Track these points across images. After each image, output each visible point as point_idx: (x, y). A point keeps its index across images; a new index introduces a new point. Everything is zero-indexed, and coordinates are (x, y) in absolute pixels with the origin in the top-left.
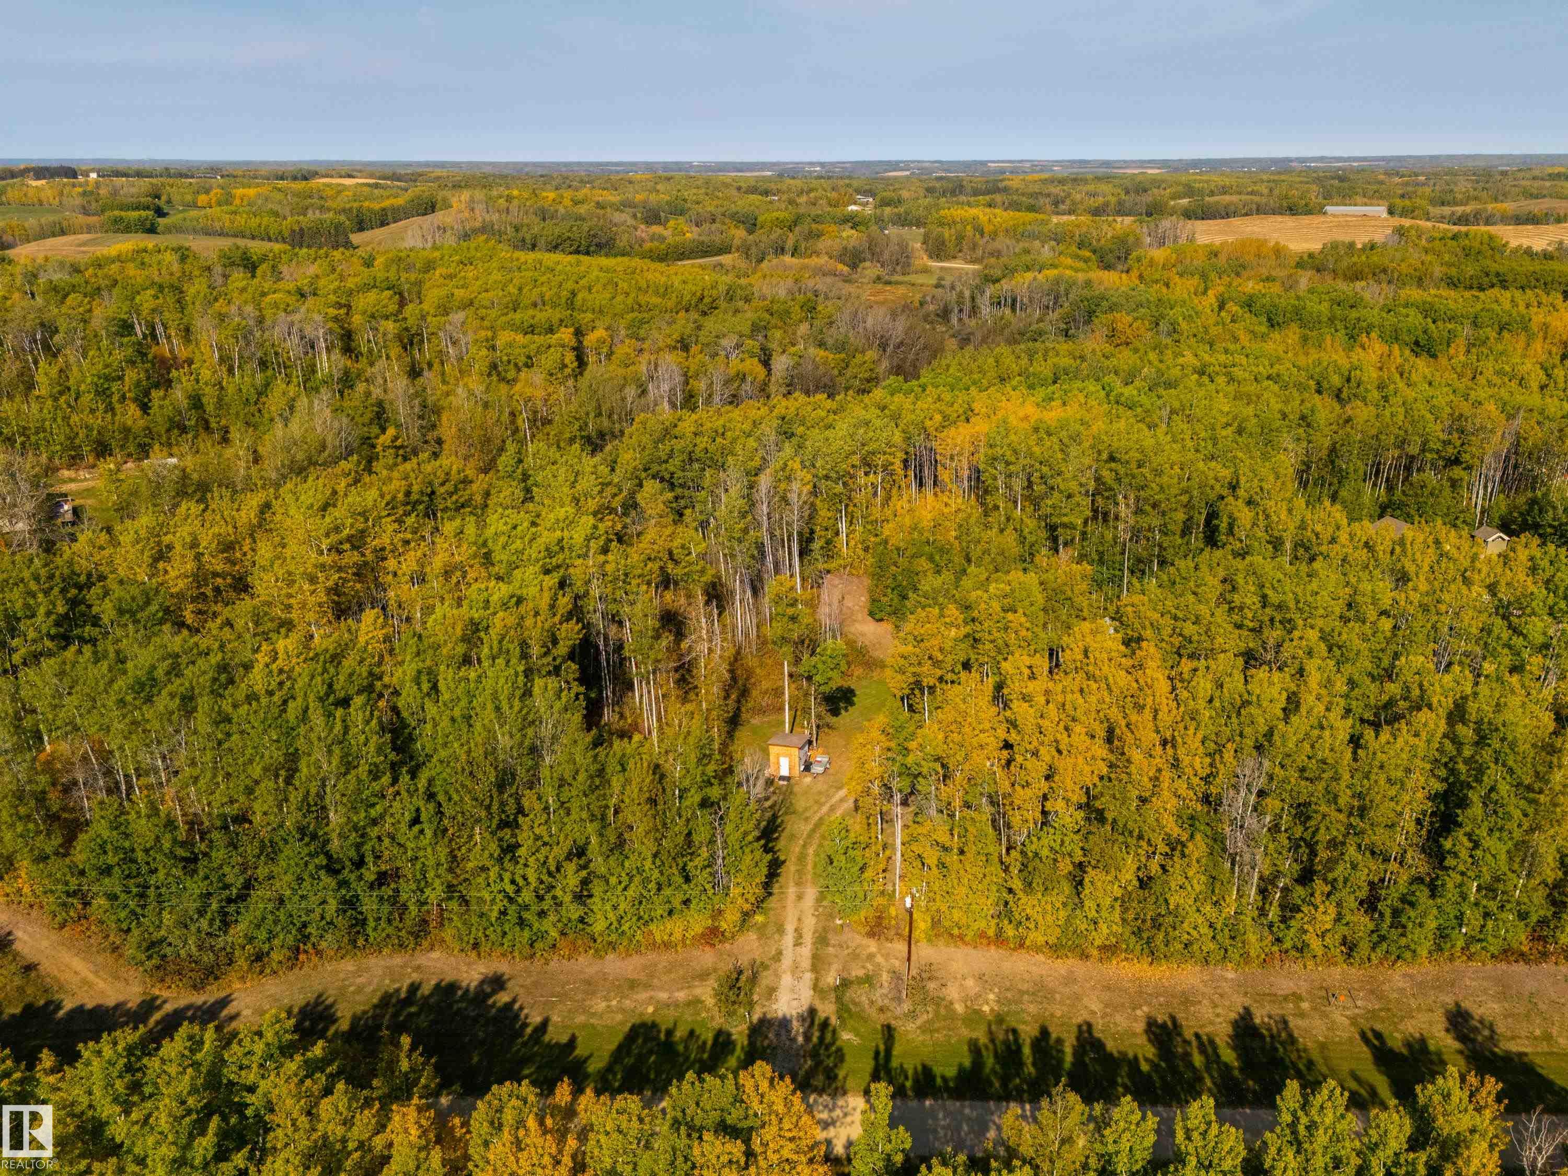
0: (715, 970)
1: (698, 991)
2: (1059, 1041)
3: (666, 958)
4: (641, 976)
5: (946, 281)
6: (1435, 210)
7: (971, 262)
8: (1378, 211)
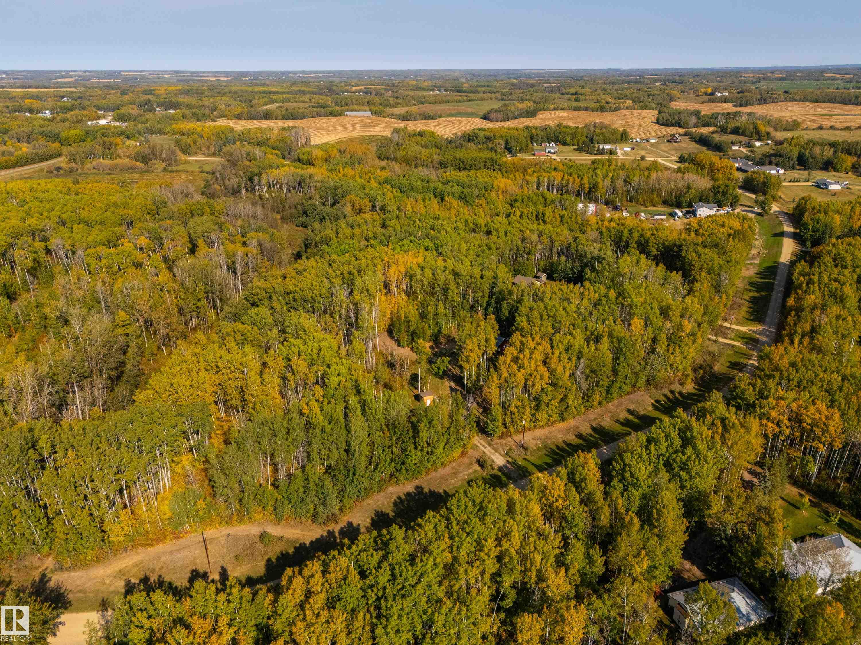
0: (472, 461)
1: (474, 468)
3: (455, 464)
4: (454, 471)
5: (206, 169)
6: (387, 111)
7: (208, 156)
8: (368, 114)
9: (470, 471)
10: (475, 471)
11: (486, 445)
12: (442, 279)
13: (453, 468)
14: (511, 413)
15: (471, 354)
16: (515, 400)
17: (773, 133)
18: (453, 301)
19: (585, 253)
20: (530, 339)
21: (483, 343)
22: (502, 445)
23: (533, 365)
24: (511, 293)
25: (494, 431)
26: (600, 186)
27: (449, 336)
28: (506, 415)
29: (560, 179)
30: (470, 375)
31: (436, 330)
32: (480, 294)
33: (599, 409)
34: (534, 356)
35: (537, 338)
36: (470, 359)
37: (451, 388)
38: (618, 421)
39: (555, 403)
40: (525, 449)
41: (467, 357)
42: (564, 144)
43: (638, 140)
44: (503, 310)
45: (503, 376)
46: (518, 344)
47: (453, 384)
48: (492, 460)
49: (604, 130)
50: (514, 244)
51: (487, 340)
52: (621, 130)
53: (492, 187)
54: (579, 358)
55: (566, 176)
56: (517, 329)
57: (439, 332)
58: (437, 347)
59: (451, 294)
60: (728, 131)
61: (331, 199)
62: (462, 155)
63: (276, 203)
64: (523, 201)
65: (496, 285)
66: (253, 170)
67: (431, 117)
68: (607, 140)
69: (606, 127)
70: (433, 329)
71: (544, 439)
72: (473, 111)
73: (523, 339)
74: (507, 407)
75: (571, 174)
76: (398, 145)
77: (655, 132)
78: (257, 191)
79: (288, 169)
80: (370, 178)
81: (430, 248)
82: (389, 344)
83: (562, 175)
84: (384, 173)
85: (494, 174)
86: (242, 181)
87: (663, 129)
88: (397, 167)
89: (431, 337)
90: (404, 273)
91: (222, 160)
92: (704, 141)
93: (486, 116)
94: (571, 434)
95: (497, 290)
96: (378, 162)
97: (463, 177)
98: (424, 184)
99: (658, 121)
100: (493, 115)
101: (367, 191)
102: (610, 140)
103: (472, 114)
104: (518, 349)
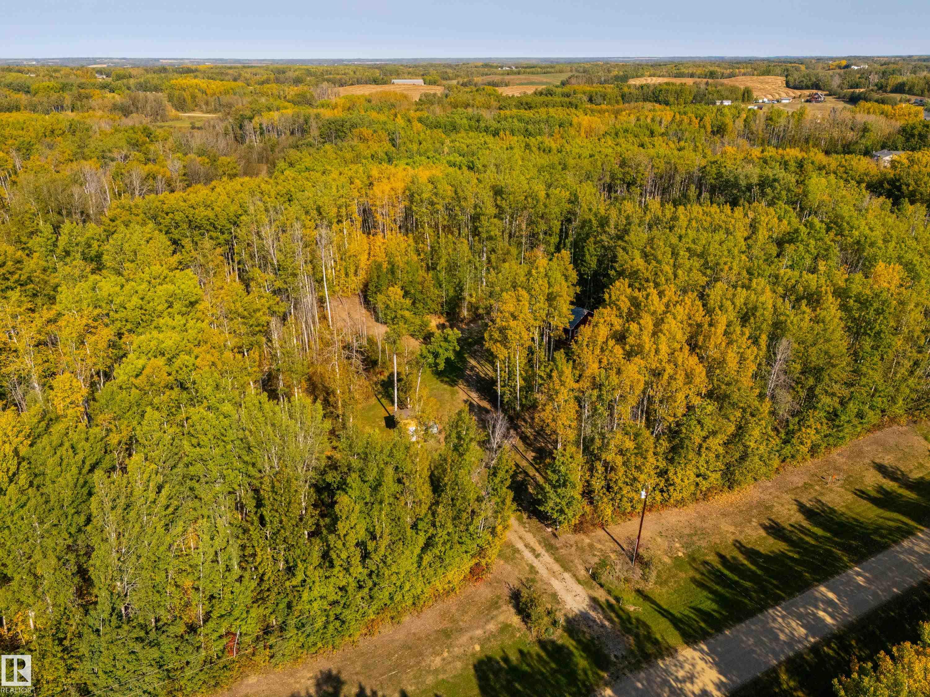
0: (499, 597)
1: (501, 618)
2: (734, 558)
3: (451, 603)
4: (446, 624)
5: (198, 124)
6: (444, 82)
7: (209, 112)
8: (420, 81)
9: (492, 627)
10: (505, 628)
11: (540, 549)
12: (471, 199)
13: (443, 615)
14: (606, 464)
15: (513, 323)
16: (619, 436)
19: (736, 178)
20: (654, 292)
21: (542, 304)
22: (581, 550)
23: (664, 349)
24: (604, 222)
25: (561, 511)
26: (730, 128)
28: (592, 469)
29: (670, 119)
30: (511, 374)
31: (451, 293)
32: (544, 227)
33: (809, 462)
34: (665, 327)
35: (670, 292)
36: (510, 333)
37: (471, 404)
38: (862, 494)
39: (715, 443)
40: (645, 564)
41: (502, 330)
42: (667, 103)
43: (766, 100)
44: (588, 257)
45: (588, 373)
46: (625, 304)
47: (475, 396)
48: (554, 596)
49: (719, 88)
50: (607, 168)
51: (550, 298)
52: (742, 87)
53: (571, 124)
55: (678, 116)
56: (621, 274)
57: (459, 298)
59: (486, 224)
60: (888, 89)
61: (336, 138)
62: (529, 100)
63: (265, 149)
64: (617, 134)
65: (575, 214)
66: (245, 113)
67: (495, 84)
68: (722, 98)
69: (722, 85)
70: (447, 290)
71: (690, 535)
72: (548, 81)
73: (636, 294)
74: (596, 452)
75: (685, 113)
76: (447, 96)
77: (787, 94)
78: (248, 141)
79: (290, 111)
80: (396, 116)
81: (458, 163)
82: (358, 317)
83: (673, 114)
84: (419, 114)
85: (573, 110)
86: (230, 128)
87: (796, 91)
88: (438, 110)
89: (442, 306)
90: (400, 191)
91: (220, 115)
92: (854, 100)
93: (563, 84)
94: (754, 524)
95: (576, 224)
96: (414, 107)
97: (528, 114)
98: (473, 123)
99: (788, 85)
100: (573, 81)
101: (387, 127)
102: (727, 99)
103: (546, 83)
104: (624, 315)
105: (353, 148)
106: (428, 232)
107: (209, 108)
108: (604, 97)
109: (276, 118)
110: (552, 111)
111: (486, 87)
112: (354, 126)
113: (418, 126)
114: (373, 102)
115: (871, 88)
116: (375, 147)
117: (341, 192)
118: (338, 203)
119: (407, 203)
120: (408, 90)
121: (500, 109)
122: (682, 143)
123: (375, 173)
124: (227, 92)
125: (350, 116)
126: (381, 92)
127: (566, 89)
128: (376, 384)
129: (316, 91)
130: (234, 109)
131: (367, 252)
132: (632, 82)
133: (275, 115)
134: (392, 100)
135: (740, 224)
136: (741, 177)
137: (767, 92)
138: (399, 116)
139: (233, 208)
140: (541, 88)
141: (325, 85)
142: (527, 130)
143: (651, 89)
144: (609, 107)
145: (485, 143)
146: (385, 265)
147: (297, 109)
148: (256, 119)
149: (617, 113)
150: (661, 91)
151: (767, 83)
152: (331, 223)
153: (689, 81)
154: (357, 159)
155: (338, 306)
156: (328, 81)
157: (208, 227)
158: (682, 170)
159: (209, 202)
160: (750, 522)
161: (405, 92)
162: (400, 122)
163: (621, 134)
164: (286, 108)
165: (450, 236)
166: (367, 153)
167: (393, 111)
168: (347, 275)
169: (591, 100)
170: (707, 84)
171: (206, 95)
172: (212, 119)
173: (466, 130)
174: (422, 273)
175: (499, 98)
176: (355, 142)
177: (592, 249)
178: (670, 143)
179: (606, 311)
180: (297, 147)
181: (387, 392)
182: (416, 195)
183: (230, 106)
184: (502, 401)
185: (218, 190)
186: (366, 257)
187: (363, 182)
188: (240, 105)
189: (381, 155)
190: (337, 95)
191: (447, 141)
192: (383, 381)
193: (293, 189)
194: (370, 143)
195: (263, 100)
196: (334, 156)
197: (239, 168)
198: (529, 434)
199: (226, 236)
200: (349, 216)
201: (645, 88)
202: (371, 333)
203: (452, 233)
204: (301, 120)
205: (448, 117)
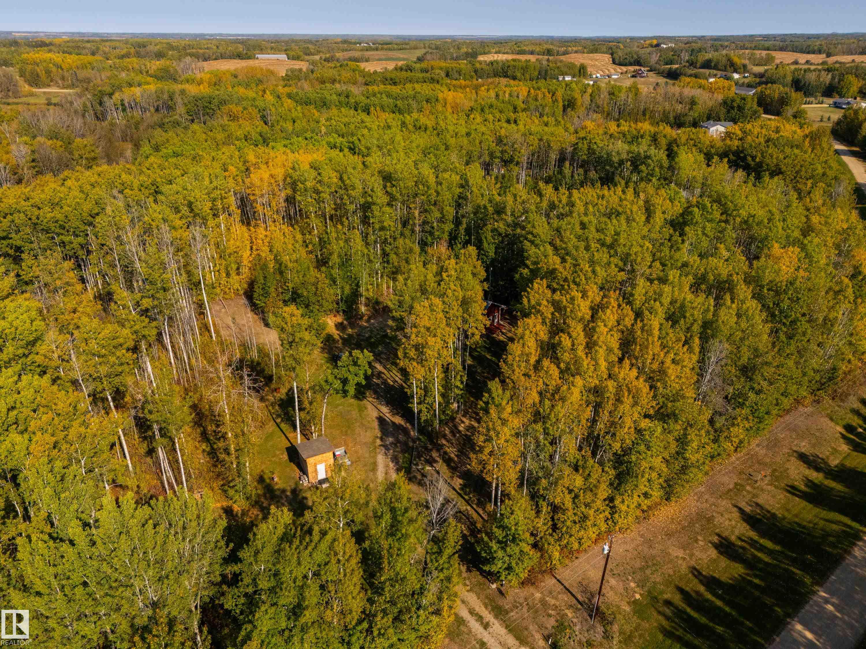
5: (54, 100)
6: (307, 57)
7: (64, 88)
8: (283, 57)
12: (359, 187)
17: (750, 67)
18: (382, 229)
19: (608, 155)
20: (576, 295)
21: (456, 310)
22: (533, 609)
25: (509, 569)
26: (578, 102)
27: (377, 303)
29: (526, 94)
30: (426, 390)
31: (347, 290)
32: (438, 215)
34: (599, 337)
37: (381, 420)
41: (417, 347)
42: (514, 78)
43: (598, 75)
44: (485, 245)
46: (548, 310)
47: (385, 410)
49: (559, 64)
50: (485, 146)
51: (465, 303)
52: (577, 64)
53: (437, 100)
54: (704, 338)
56: (535, 273)
57: (355, 294)
58: (352, 325)
59: (377, 213)
60: (698, 65)
61: (204, 115)
62: (393, 76)
63: (128, 127)
64: (482, 110)
65: (466, 199)
66: (104, 89)
67: (356, 60)
68: (564, 74)
69: (561, 61)
70: (342, 288)
71: (642, 569)
72: (405, 56)
73: (557, 296)
74: (542, 492)
75: (539, 89)
76: (312, 72)
77: (615, 70)
78: (109, 118)
79: (152, 87)
80: (264, 91)
81: (338, 145)
82: (244, 322)
83: (528, 89)
84: (287, 90)
85: (438, 86)
86: (89, 105)
87: (622, 67)
88: (306, 85)
89: (338, 304)
90: (280, 178)
91: (78, 90)
92: (673, 75)
93: (420, 60)
94: (701, 543)
95: (469, 208)
96: (282, 83)
97: (395, 90)
98: (342, 99)
99: (614, 62)
100: (428, 57)
101: (257, 103)
102: (567, 74)
103: (404, 59)
104: (547, 321)
105: (224, 128)
106: (315, 222)
107: (66, 83)
108: (459, 72)
109: (138, 94)
110: (418, 87)
111: (349, 63)
112: (223, 102)
113: (288, 103)
114: (240, 77)
115: (684, 64)
116: (247, 127)
117: (215, 184)
118: (212, 196)
119: (289, 191)
120: (273, 65)
121: (367, 84)
122: (545, 118)
123: (251, 157)
124: (84, 67)
125: (217, 93)
126: (246, 67)
127: (424, 65)
128: (273, 404)
129: (179, 65)
130: (92, 84)
131: (248, 248)
132: (481, 58)
133: (137, 91)
134: (259, 76)
135: (635, 208)
136: (614, 154)
137: (598, 69)
138: (267, 92)
139: (87, 206)
140: (400, 63)
141: (188, 59)
142: (396, 106)
143: (501, 64)
144: (467, 82)
145: (363, 122)
146: (271, 265)
147: (160, 85)
148: (117, 96)
149: (477, 88)
150: (509, 67)
151: (596, 60)
152: (205, 220)
153: (532, 58)
154: (229, 140)
155: (220, 311)
156: (191, 55)
157: (58, 230)
158: (556, 146)
159: (57, 200)
160: (697, 541)
161: (272, 68)
162: (269, 97)
163: (487, 110)
164: (149, 84)
165: (340, 227)
166: (240, 133)
167: (261, 87)
168: (228, 275)
169: (447, 75)
170: (548, 60)
171: (62, 69)
172: (70, 94)
173: (336, 106)
174: (313, 273)
175: (363, 74)
176: (225, 121)
177: (489, 238)
178: (534, 118)
179: (530, 321)
180: (161, 125)
181: (286, 414)
182: (299, 183)
183: (88, 80)
184: (419, 419)
185: (69, 183)
186: (249, 253)
187: (238, 169)
188: (99, 80)
189: (255, 135)
190: (201, 70)
191: (323, 121)
192: (281, 400)
193: (159, 180)
194: (241, 121)
195: (123, 75)
196: (204, 136)
197: (99, 150)
198: (452, 455)
199: (80, 240)
200: (226, 209)
201: (495, 64)
202: (261, 341)
203: (342, 224)
204: (166, 97)
205: (317, 93)
